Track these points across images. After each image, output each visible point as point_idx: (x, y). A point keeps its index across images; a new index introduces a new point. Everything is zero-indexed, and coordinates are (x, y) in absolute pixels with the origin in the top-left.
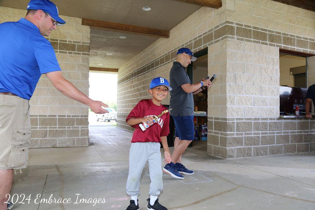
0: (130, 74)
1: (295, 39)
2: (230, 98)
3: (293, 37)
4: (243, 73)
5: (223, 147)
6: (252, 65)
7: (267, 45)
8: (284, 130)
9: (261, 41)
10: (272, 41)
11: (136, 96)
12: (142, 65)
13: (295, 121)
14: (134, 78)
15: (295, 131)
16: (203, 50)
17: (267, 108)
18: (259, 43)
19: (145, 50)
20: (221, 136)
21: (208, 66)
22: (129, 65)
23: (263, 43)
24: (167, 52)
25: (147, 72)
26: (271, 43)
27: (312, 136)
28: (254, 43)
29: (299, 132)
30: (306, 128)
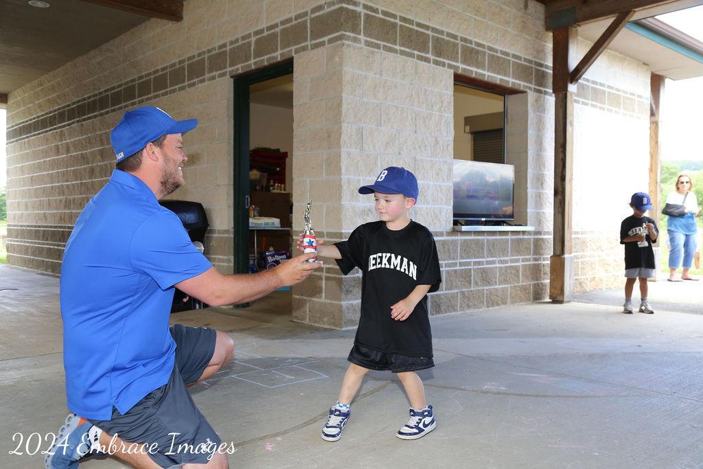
0: (50, 112)
1: (485, 52)
2: (350, 184)
3: (481, 49)
4: (377, 125)
5: (334, 302)
6: (397, 108)
7: (430, 63)
8: (462, 257)
9: (416, 52)
10: (439, 55)
11: (76, 175)
12: (94, 89)
13: (483, 237)
14: (68, 125)
15: (483, 260)
16: (279, 62)
17: (427, 208)
18: (411, 55)
19: (104, 46)
20: (328, 275)
21: (294, 104)
22: (48, 85)
23: (421, 58)
24: (177, 60)
25: (113, 111)
26: (437, 58)
27: (513, 271)
28: (403, 57)
29: (490, 263)
30: (504, 252)
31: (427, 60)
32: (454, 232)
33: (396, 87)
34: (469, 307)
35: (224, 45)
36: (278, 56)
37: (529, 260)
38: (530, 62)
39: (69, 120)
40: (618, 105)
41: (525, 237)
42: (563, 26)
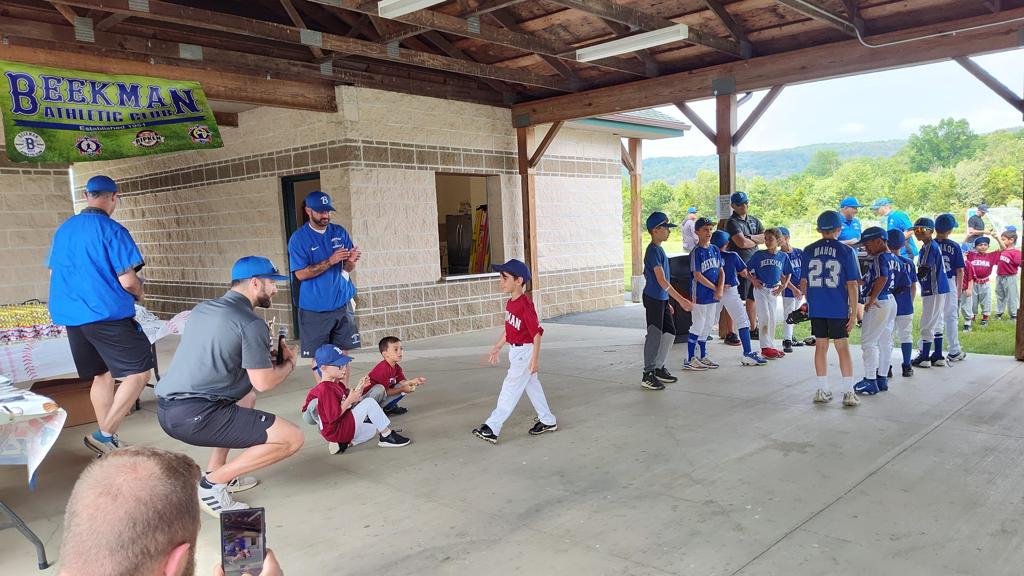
1: (460, 153)
3: (458, 152)
4: (378, 217)
6: (391, 204)
7: (415, 169)
8: (450, 297)
9: (403, 164)
12: (166, 167)
13: (466, 283)
15: (468, 298)
16: (311, 173)
18: (401, 167)
23: (408, 168)
26: (421, 165)
28: (395, 169)
29: (474, 299)
30: (486, 291)
31: (413, 168)
32: (442, 281)
33: (390, 190)
34: (458, 330)
35: (272, 154)
36: (310, 168)
38: (501, 153)
39: (142, 189)
40: (589, 171)
42: (522, 126)
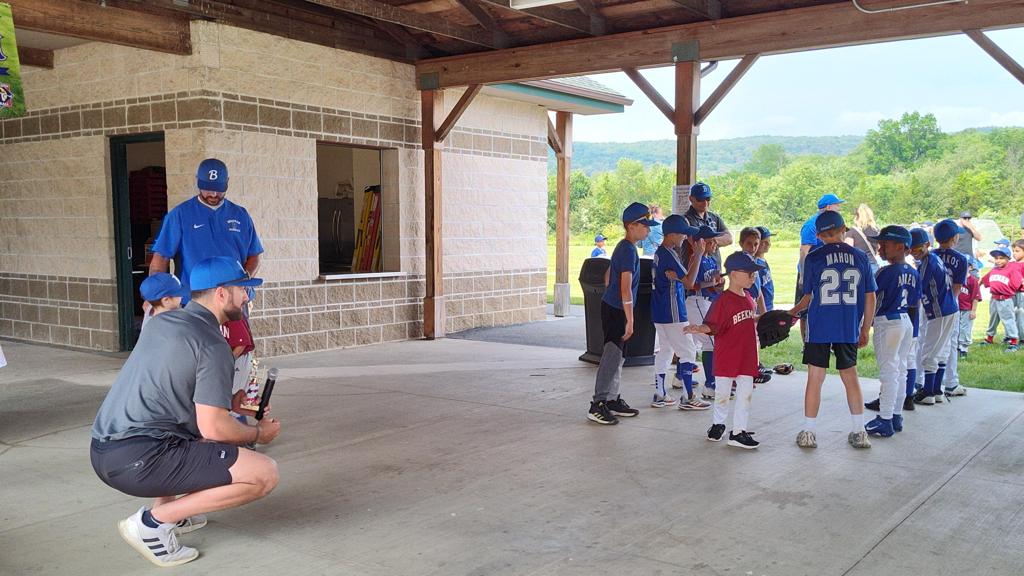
1: (349, 118)
3: (346, 116)
4: (241, 195)
6: (259, 179)
7: (291, 135)
8: (330, 302)
9: (276, 128)
10: (300, 127)
13: (351, 284)
15: (352, 303)
16: (152, 132)
18: (273, 131)
23: (281, 133)
24: (49, 108)
26: (298, 131)
27: (386, 313)
28: (265, 134)
29: (361, 305)
30: (375, 295)
31: (288, 134)
32: (321, 280)
34: (338, 344)
35: (98, 105)
36: (150, 126)
37: (404, 301)
38: (401, 120)
40: (508, 150)
41: (398, 281)
42: (429, 89)
